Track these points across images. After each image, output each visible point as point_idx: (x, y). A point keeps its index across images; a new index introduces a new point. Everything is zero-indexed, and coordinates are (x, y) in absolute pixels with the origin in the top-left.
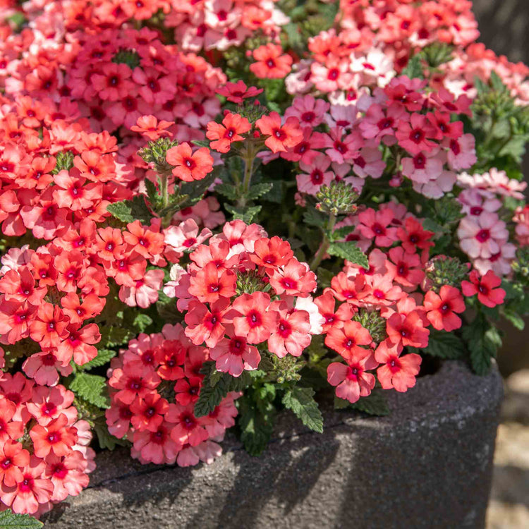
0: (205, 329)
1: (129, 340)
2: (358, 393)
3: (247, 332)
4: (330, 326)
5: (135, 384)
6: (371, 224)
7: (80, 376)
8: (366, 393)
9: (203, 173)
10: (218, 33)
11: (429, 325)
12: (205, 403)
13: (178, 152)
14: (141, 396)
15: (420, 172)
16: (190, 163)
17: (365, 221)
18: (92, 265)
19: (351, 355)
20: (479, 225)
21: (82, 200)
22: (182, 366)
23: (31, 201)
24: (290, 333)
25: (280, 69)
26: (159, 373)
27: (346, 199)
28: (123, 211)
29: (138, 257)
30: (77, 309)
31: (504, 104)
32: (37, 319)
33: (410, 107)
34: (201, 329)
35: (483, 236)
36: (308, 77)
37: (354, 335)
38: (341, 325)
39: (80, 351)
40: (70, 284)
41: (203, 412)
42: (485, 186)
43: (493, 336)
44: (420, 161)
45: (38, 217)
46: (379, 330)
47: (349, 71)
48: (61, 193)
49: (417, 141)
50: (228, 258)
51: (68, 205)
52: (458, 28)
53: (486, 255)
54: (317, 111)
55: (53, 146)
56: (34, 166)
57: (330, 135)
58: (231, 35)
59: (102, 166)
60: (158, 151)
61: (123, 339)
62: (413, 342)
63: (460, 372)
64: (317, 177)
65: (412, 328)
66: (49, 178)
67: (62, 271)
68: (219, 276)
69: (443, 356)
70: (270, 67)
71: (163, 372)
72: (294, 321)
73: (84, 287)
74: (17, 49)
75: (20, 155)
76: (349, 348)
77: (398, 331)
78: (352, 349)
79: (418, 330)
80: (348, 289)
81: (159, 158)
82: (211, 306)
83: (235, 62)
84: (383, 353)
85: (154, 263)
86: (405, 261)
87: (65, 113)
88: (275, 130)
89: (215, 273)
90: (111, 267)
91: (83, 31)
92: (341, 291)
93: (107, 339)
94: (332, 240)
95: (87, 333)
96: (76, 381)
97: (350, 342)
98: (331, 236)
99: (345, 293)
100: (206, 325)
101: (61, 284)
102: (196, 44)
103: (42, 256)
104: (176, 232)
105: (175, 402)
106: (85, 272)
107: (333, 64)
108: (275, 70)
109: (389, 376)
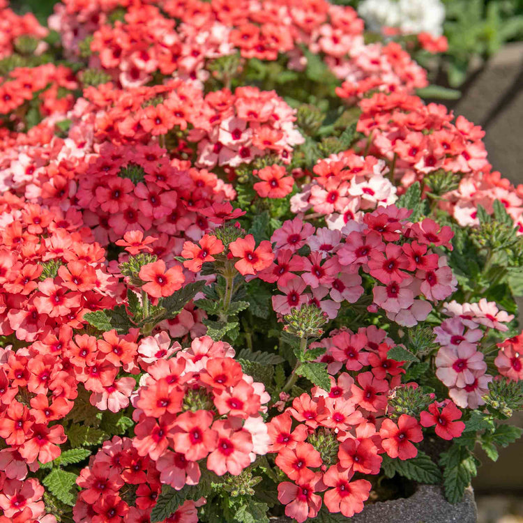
0: (152, 441)
1: (103, 441)
2: (306, 514)
3: (188, 448)
4: (285, 445)
5: (101, 485)
6: (345, 347)
7: (55, 471)
8: (313, 514)
9: (172, 290)
10: (233, 151)
11: (383, 453)
12: (162, 509)
13: (153, 268)
14: (105, 496)
15: (393, 300)
16: (161, 280)
17: (339, 344)
18: (64, 369)
19: (299, 476)
20: (458, 355)
21: (61, 307)
22: (146, 472)
23: (21, 304)
24: (232, 451)
25: (282, 189)
26: (123, 476)
27: (312, 323)
28: (101, 319)
29: (110, 366)
30: (45, 410)
31: (501, 235)
32: (7, 416)
33: (387, 237)
34: (148, 441)
35: (460, 365)
36: (308, 198)
37: (305, 456)
38: (294, 445)
39: (46, 450)
40: (42, 385)
41: (159, 518)
42: (472, 315)
43: (469, 465)
44: (393, 290)
45: (22, 320)
46: (331, 454)
47: (347, 195)
48: (43, 299)
49: (390, 271)
50: (183, 374)
51: (48, 311)
52: (467, 156)
53: (460, 385)
54: (303, 235)
55: (47, 253)
56: (24, 272)
57: (310, 259)
58: (245, 153)
59: (86, 276)
60: (135, 266)
61: (98, 439)
62: (366, 468)
63: (434, 497)
64: (293, 299)
65: (366, 453)
66: (33, 285)
67: (36, 373)
68: (170, 391)
69: (419, 480)
70: (273, 187)
71: (127, 475)
72: (237, 440)
73: (55, 389)
74: (45, 157)
75: (13, 261)
76: (298, 469)
77: (351, 456)
78: (301, 471)
79: (372, 455)
80: (310, 410)
81: (135, 272)
82: (160, 420)
83: (245, 180)
84: (332, 477)
85: (128, 371)
86: (373, 386)
87: (70, 222)
88: (247, 253)
89: (165, 389)
90: (83, 373)
91: (110, 142)
92: (302, 411)
93: (84, 438)
94: (303, 361)
95: (54, 434)
96: (51, 475)
97: (299, 463)
98: (301, 357)
99: (306, 414)
100: (153, 438)
101: (34, 385)
102: (211, 160)
103: (19, 358)
104: (151, 342)
105: (136, 506)
106: (57, 376)
107: (333, 187)
108: (277, 189)
109: (337, 501)
